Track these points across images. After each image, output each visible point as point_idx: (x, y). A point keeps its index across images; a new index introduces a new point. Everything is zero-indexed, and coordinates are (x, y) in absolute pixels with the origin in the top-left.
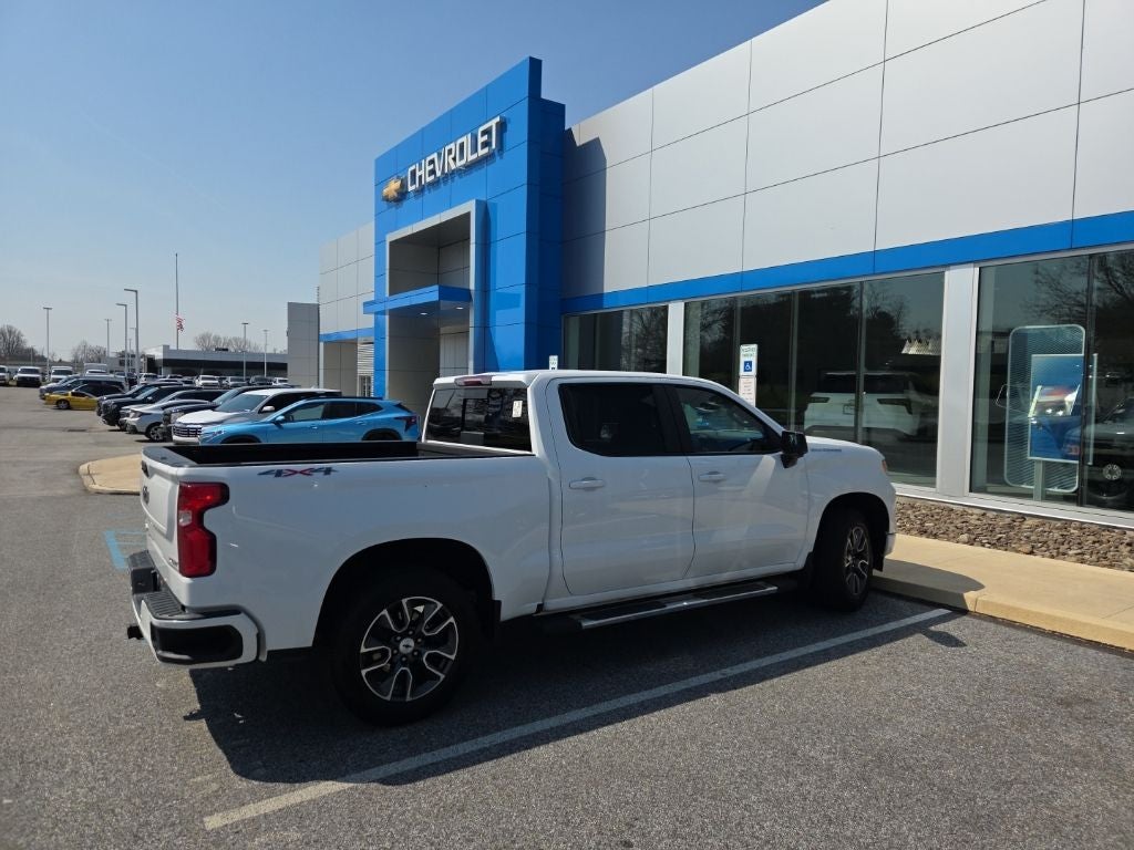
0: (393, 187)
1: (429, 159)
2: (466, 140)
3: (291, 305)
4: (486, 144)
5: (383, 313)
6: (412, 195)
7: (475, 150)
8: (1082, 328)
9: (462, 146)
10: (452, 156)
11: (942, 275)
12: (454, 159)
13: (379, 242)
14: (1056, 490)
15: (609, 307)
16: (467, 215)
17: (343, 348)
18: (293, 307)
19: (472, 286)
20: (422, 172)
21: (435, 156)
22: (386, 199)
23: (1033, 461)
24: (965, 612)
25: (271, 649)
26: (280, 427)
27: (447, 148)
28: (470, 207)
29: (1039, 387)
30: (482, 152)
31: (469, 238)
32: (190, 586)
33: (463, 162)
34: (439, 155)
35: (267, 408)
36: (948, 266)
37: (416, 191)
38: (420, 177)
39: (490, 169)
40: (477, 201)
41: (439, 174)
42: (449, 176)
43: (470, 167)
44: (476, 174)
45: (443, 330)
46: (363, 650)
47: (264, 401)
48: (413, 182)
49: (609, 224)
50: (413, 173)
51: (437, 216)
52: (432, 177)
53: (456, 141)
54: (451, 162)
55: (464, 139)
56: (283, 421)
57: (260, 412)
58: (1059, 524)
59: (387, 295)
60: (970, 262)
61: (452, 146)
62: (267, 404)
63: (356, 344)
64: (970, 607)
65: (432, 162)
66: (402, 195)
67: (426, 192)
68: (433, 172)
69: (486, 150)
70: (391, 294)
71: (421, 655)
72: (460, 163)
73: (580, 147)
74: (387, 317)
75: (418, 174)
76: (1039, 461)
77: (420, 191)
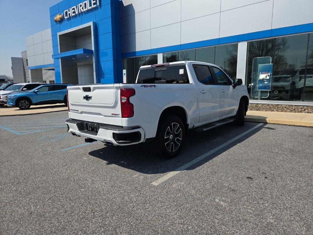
0: (58, 17)
1: (72, 8)
2: (87, 3)
3: (12, 58)
4: (94, 4)
5: (58, 58)
6: (66, 20)
7: (90, 5)
8: (271, 57)
9: (85, 4)
10: (82, 7)
11: (237, 44)
12: (83, 8)
13: (54, 35)
14: (263, 97)
15: (138, 56)
16: (90, 26)
17: (37, 71)
18: (13, 59)
19: (93, 49)
20: (70, 12)
21: (75, 7)
22: (56, 21)
23: (258, 91)
24: (267, 123)
25: (147, 138)
26: (36, 94)
27: (80, 4)
28: (91, 24)
29: (260, 72)
30: (93, 6)
31: (91, 34)
32: (128, 120)
33: (86, 9)
34: (77, 7)
35: (24, 89)
36: (239, 42)
37: (67, 19)
38: (69, 14)
39: (97, 12)
40: (93, 22)
41: (77, 13)
42: (81, 14)
43: (88, 11)
44: (91, 14)
45: (78, 64)
46: (165, 138)
47: (23, 87)
48: (67, 15)
49: (136, 31)
50: (66, 13)
51: (78, 27)
52: (74, 14)
53: (83, 2)
54: (82, 9)
55: (86, 2)
56: (37, 92)
57: (22, 90)
58: (266, 105)
59: (59, 52)
60: (245, 41)
61: (81, 4)
62: (24, 88)
63: (42, 70)
64: (268, 122)
65: (74, 9)
66: (62, 20)
67: (72, 19)
68: (74, 12)
69: (95, 6)
70: (61, 52)
71: (175, 139)
72: (85, 10)
73: (126, 6)
74: (60, 60)
75: (68, 13)
76: (260, 91)
77: (69, 19)
